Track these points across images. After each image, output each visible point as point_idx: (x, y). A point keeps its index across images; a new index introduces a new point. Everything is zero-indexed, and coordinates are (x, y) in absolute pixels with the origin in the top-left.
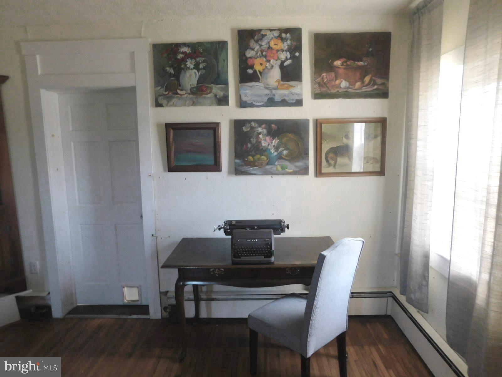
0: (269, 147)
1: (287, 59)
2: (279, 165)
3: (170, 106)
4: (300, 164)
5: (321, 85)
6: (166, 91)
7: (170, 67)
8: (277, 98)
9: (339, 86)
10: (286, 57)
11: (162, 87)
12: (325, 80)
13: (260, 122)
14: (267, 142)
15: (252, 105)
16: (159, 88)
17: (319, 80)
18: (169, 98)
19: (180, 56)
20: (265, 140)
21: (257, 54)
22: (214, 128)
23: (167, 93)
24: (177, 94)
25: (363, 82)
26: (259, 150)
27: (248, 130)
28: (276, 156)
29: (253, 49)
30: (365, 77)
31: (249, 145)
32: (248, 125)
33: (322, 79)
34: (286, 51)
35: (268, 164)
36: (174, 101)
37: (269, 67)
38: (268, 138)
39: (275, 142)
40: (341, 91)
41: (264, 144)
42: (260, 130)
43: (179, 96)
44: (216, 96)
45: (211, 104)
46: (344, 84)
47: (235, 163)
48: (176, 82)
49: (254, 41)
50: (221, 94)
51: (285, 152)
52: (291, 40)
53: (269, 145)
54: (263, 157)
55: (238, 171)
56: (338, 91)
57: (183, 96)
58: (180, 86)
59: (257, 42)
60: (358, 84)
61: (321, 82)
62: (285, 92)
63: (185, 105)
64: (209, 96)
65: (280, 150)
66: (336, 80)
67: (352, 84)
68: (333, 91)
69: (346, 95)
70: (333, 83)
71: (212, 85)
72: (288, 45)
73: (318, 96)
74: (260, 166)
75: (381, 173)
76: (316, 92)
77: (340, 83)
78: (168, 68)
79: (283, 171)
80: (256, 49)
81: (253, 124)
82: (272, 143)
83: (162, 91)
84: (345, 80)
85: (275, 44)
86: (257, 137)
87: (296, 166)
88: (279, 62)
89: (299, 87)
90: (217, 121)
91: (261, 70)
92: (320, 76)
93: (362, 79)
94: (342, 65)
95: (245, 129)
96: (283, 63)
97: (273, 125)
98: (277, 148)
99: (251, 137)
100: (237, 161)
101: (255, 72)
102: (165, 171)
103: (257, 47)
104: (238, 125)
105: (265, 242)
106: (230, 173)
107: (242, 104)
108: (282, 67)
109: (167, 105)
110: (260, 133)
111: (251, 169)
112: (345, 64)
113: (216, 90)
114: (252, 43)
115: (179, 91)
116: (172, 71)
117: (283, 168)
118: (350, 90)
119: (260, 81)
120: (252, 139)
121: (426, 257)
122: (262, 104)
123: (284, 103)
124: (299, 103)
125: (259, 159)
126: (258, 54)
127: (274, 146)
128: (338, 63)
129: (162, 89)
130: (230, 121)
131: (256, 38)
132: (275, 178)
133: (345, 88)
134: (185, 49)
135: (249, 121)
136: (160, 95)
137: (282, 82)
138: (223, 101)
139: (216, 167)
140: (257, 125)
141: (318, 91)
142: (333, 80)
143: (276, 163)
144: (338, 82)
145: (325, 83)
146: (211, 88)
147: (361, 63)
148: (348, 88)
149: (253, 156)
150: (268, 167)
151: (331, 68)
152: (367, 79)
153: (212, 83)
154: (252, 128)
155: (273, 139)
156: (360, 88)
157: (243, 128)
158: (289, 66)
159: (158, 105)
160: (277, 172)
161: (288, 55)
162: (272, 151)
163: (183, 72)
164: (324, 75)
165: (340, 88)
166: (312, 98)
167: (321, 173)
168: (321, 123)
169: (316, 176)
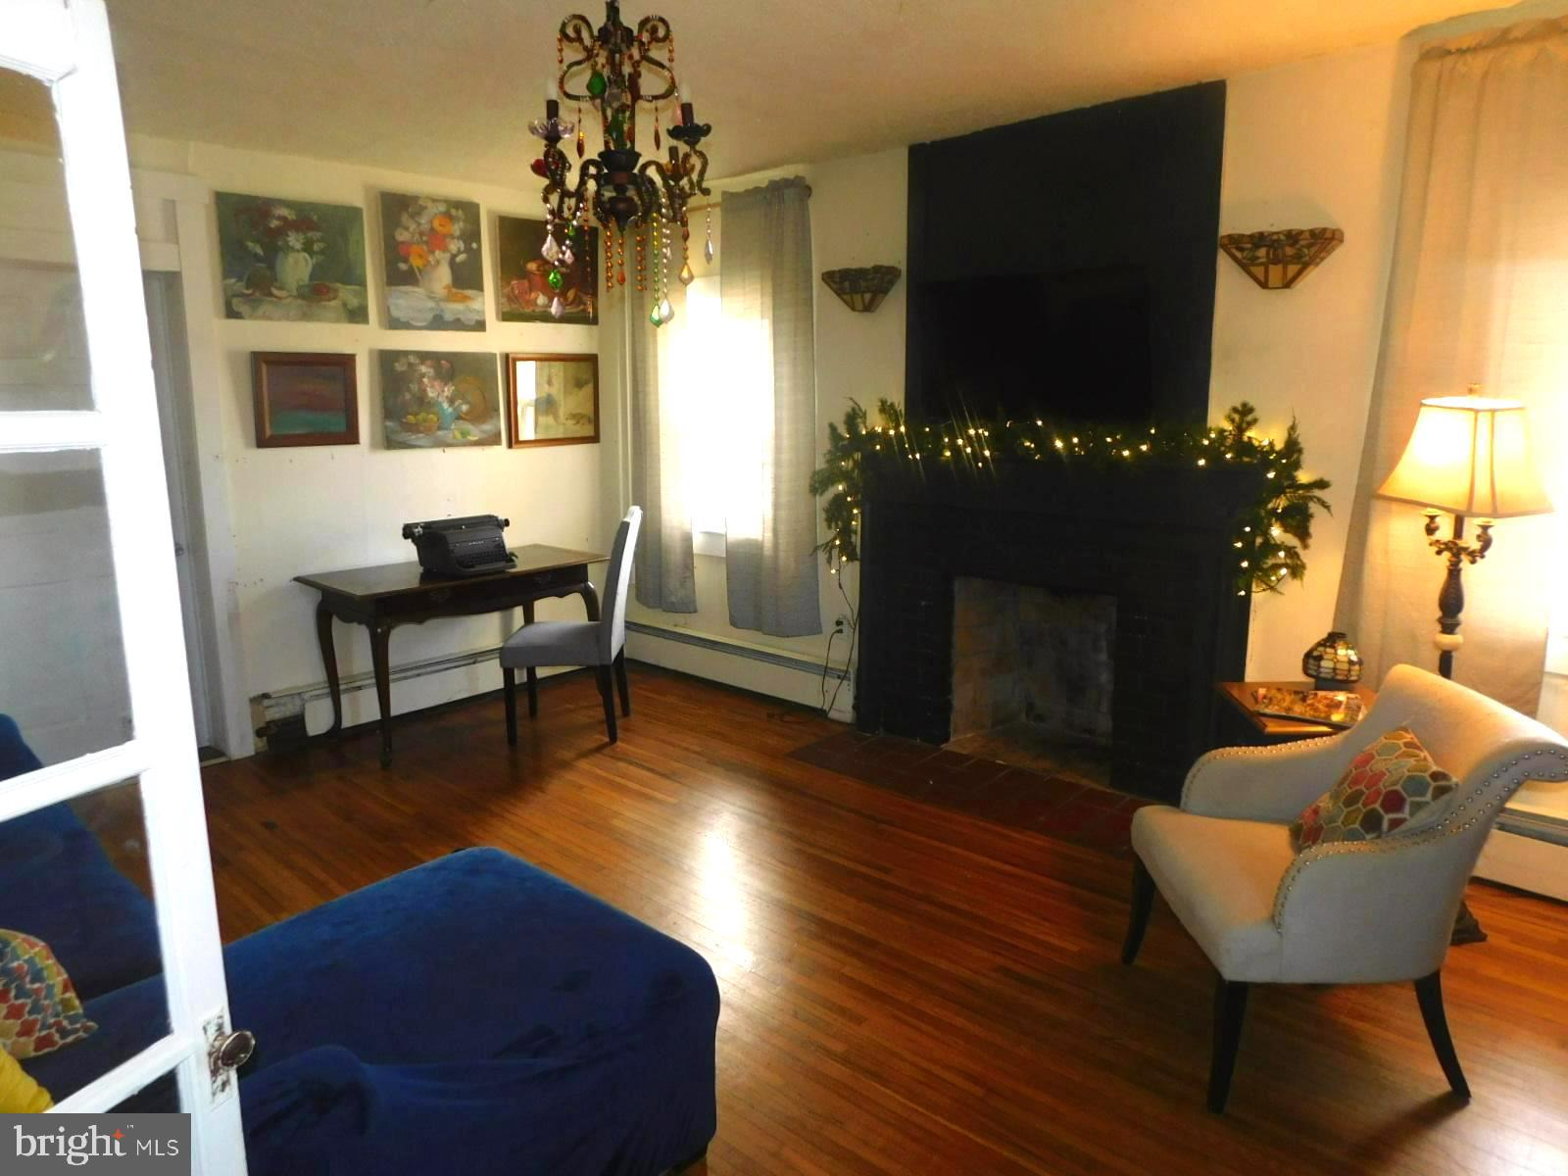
0: (440, 399)
1: (459, 252)
2: (457, 429)
3: (256, 318)
4: (487, 427)
5: (509, 299)
6: (247, 288)
7: (257, 241)
8: (448, 317)
9: (534, 303)
10: (459, 249)
11: (240, 279)
12: (517, 292)
13: (424, 356)
14: (439, 393)
15: (406, 326)
16: (233, 281)
17: (508, 290)
18: (253, 302)
19: (274, 223)
20: (432, 387)
21: (413, 237)
22: (341, 365)
23: (250, 292)
24: (271, 295)
25: (566, 299)
26: (422, 401)
27: (404, 368)
28: (451, 414)
29: (407, 229)
30: (568, 292)
31: (408, 396)
32: (403, 360)
33: (512, 289)
34: (458, 238)
35: (439, 428)
36: (265, 308)
37: (433, 263)
38: (437, 384)
39: (448, 390)
40: (537, 310)
41: (431, 393)
42: (423, 369)
43: (275, 299)
44: (345, 305)
45: (337, 320)
46: (541, 299)
47: (386, 427)
48: (268, 273)
49: (408, 214)
50: (354, 302)
51: (465, 408)
52: (465, 221)
53: (438, 396)
54: (431, 416)
55: (390, 441)
56: (533, 311)
57: (283, 301)
58: (276, 280)
59: (412, 216)
61: (511, 295)
62: (459, 307)
63: (288, 318)
64: (333, 303)
65: (457, 403)
66: (531, 291)
68: (528, 310)
69: (545, 317)
70: (527, 297)
71: (339, 285)
72: (461, 229)
73: (507, 316)
74: (428, 431)
75: (594, 439)
76: (505, 310)
77: (536, 298)
78: (250, 244)
79: (464, 440)
80: (411, 229)
81: (412, 359)
82: (443, 391)
83: (240, 287)
84: (543, 294)
85: (441, 225)
86: (421, 382)
87: (483, 432)
88: (447, 256)
89: (480, 299)
90: (347, 350)
91: (421, 267)
92: (509, 283)
93: (563, 295)
94: (538, 270)
95: (400, 367)
96: (454, 257)
97: (443, 362)
98: (451, 401)
99: (411, 381)
100: (389, 424)
101: (411, 268)
102: (248, 445)
103: (413, 227)
104: (386, 360)
106: (374, 446)
107: (394, 324)
108: (453, 264)
109: (252, 317)
110: (423, 375)
111: (413, 437)
112: (542, 269)
113: (346, 293)
114: (405, 218)
115: (275, 292)
116: (259, 251)
117: (464, 434)
119: (421, 284)
120: (411, 386)
121: (688, 540)
122: (424, 324)
123: (458, 325)
124: (480, 326)
125: (425, 421)
126: (416, 239)
127: (447, 397)
128: (533, 266)
129: (240, 284)
130: (371, 352)
131: (410, 210)
132: (449, 451)
133: (543, 307)
134: (284, 212)
135: (406, 353)
136: (238, 296)
137: (454, 290)
138: (358, 315)
139: (350, 437)
140: (417, 361)
141: (507, 308)
142: (526, 292)
143: (453, 427)
144: (533, 295)
145: (516, 297)
146: (336, 291)
148: (547, 306)
149: (416, 414)
150: (440, 433)
151: (523, 274)
152: (571, 294)
153: (338, 281)
154: (410, 365)
155: (446, 384)
157: (397, 364)
158: (463, 263)
159: (231, 313)
160: (454, 441)
161: (462, 245)
162: (445, 405)
163: (281, 255)
164: (514, 282)
165: (536, 305)
166: (498, 318)
167: (518, 442)
168: (515, 360)
169: (510, 446)
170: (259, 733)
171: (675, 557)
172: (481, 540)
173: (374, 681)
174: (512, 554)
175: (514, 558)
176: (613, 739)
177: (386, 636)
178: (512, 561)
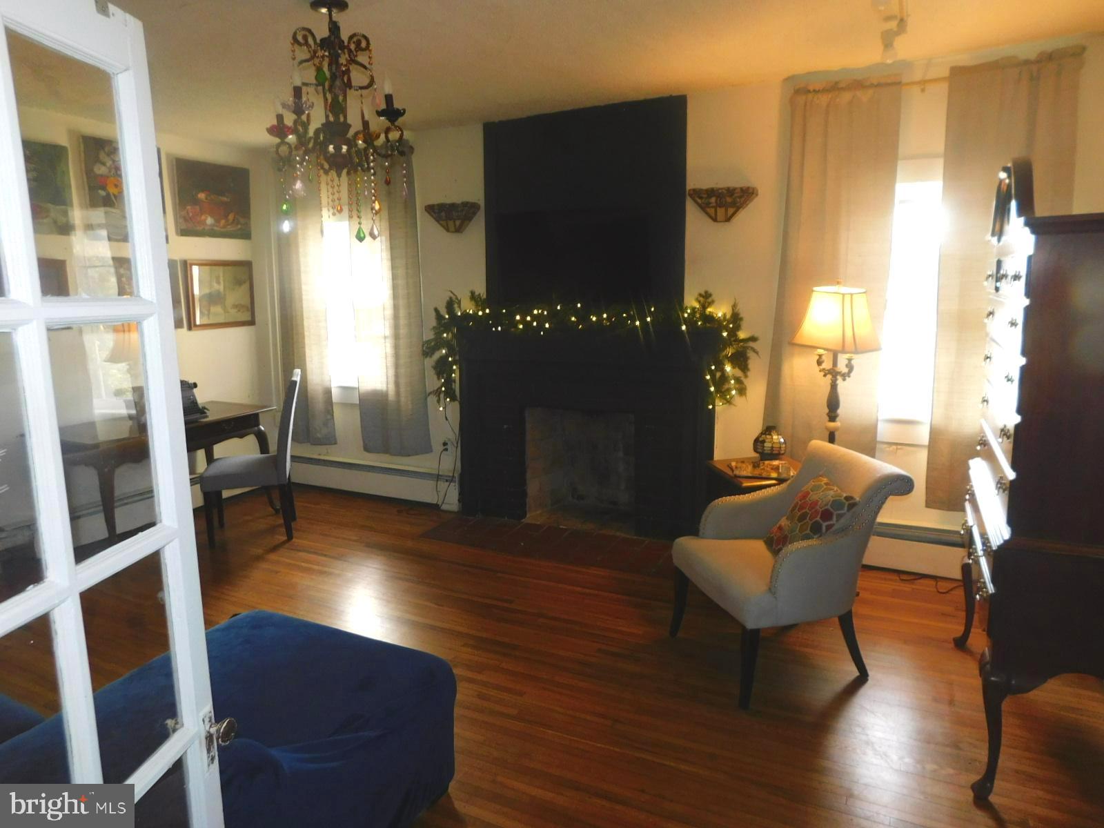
5: (186, 220)
9: (204, 222)
12: (191, 215)
13: (121, 261)
17: (184, 213)
21: (110, 172)
25: (227, 220)
29: (104, 164)
30: (228, 215)
33: (188, 213)
40: (207, 228)
44: (55, 221)
46: (210, 221)
49: (105, 152)
50: (62, 219)
56: (204, 229)
59: (107, 155)
60: (223, 222)
61: (187, 217)
64: (46, 220)
66: (202, 215)
67: (217, 221)
68: (199, 228)
69: (212, 234)
70: (198, 219)
71: (50, 206)
73: (183, 233)
75: (251, 323)
76: (182, 228)
77: (205, 220)
80: (108, 165)
84: (211, 216)
90: (61, 257)
91: (117, 194)
92: (184, 208)
93: (226, 217)
94: (206, 199)
101: (108, 195)
103: (109, 163)
112: (209, 198)
113: (56, 213)
114: (102, 156)
118: (215, 228)
119: (116, 207)
121: (328, 392)
122: (120, 237)
126: (112, 173)
128: (202, 196)
131: (106, 149)
133: (211, 225)
138: (65, 229)
141: (184, 227)
142: (198, 215)
144: (203, 217)
145: (190, 218)
146: (50, 210)
147: (225, 199)
148: (214, 225)
151: (195, 202)
152: (231, 217)
153: (49, 203)
156: (224, 227)
164: (189, 207)
165: (206, 224)
166: (177, 234)
167: (195, 325)
168: (191, 265)
169: (190, 328)
171: (319, 405)
173: (101, 508)
174: (204, 408)
175: (205, 411)
176: (290, 537)
177: (112, 472)
178: (205, 413)
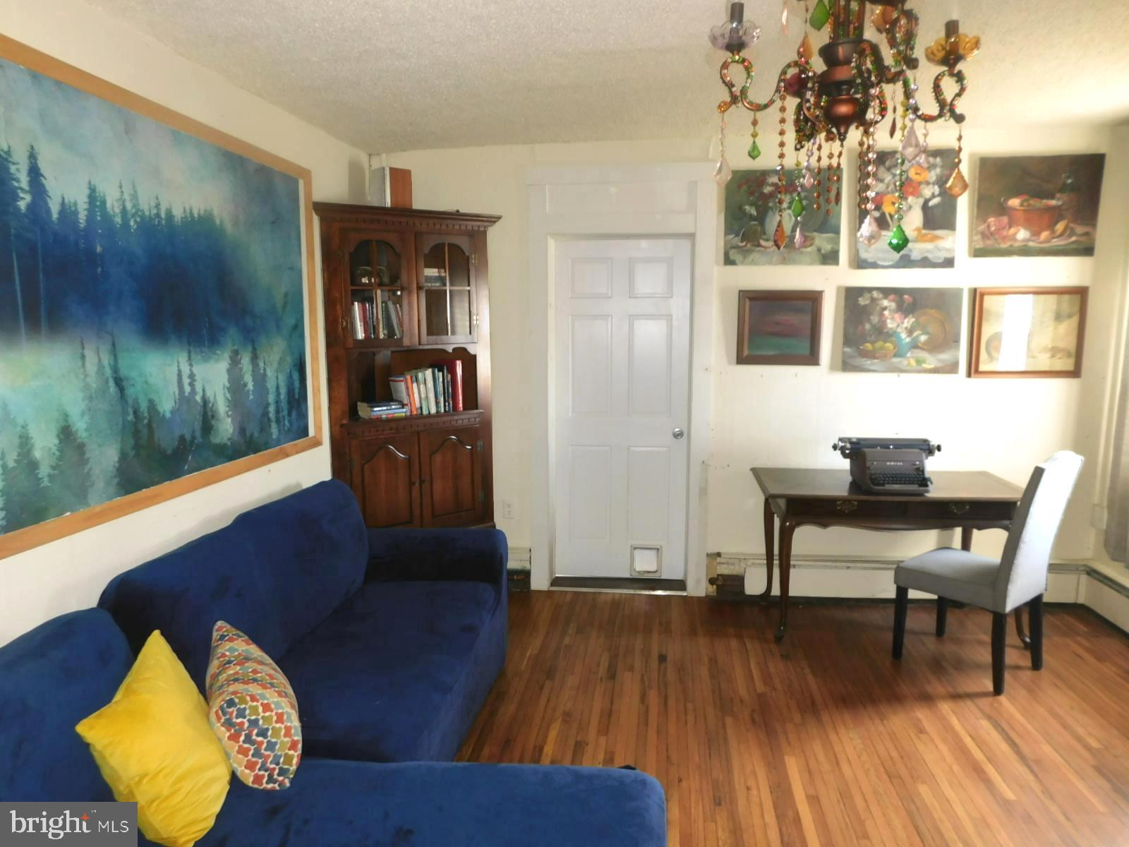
0: (899, 330)
1: (933, 196)
2: (913, 357)
3: (746, 264)
4: (945, 356)
5: (984, 236)
6: (742, 242)
7: (751, 205)
8: (915, 255)
9: (1013, 238)
10: (933, 194)
11: (737, 235)
12: (993, 228)
13: (886, 292)
14: (897, 323)
15: (874, 265)
16: (732, 236)
17: (982, 227)
18: (745, 252)
19: (767, 190)
20: (893, 319)
21: (888, 187)
22: (812, 300)
23: (744, 244)
24: (759, 245)
25: (1053, 232)
26: (881, 332)
27: (867, 302)
28: (907, 343)
29: (882, 181)
30: (1056, 223)
31: (868, 326)
32: (867, 295)
33: (989, 226)
34: (934, 184)
35: (896, 355)
36: (755, 256)
37: (905, 208)
38: (897, 316)
39: (909, 322)
40: (1016, 245)
41: (891, 325)
42: (885, 303)
43: (762, 249)
44: (819, 250)
45: (811, 264)
46: (1022, 234)
47: (844, 353)
48: (759, 229)
49: (885, 167)
50: (827, 247)
51: (923, 338)
52: (942, 167)
53: (898, 326)
54: (888, 345)
55: (845, 365)
56: (1011, 246)
57: (768, 250)
58: (765, 233)
59: (889, 169)
60: (1045, 235)
61: (987, 233)
62: (929, 246)
63: (770, 263)
64: (809, 249)
65: (915, 334)
66: (1010, 227)
67: (1036, 234)
68: (1004, 246)
69: (1025, 251)
70: (1005, 233)
71: (815, 234)
72: (937, 175)
73: (978, 253)
74: (884, 357)
75: (1075, 374)
76: (977, 246)
77: (1015, 234)
78: (747, 207)
79: (919, 368)
80: (886, 181)
81: (875, 294)
82: (903, 323)
83: (737, 241)
84: (1026, 228)
85: (917, 174)
86: (881, 315)
87: (940, 361)
88: (921, 201)
89: (951, 238)
90: (818, 288)
91: (893, 213)
92: (985, 221)
93: (1051, 226)
94: (1022, 205)
95: (863, 301)
96: (926, 202)
97: (906, 297)
98: (910, 332)
99: (872, 314)
100: (847, 350)
101: (883, 215)
102: (730, 363)
103: (888, 178)
104: (852, 295)
105: (915, 467)
106: (833, 368)
107: (859, 263)
108: (925, 207)
109: (742, 263)
110: (885, 309)
111: (869, 362)
112: (1025, 204)
113: (822, 241)
115: (762, 243)
116: (754, 212)
117: (919, 362)
118: (1031, 244)
120: (872, 317)
122: (890, 263)
123: (925, 263)
124: (949, 263)
125: (882, 348)
126: (890, 189)
127: (906, 328)
128: (1014, 202)
129: (736, 238)
130: (839, 288)
131: (887, 164)
132: (903, 375)
133: (1024, 241)
134: (774, 179)
135: (870, 290)
136: (733, 247)
137: (924, 231)
138: (830, 258)
139: (812, 358)
140: (881, 296)
141: (980, 245)
142: (1004, 228)
143: (909, 355)
144: (1012, 231)
145: (992, 234)
146: (813, 239)
147: (1053, 202)
148: (1029, 240)
149: (873, 343)
150: (895, 360)
151: (1003, 210)
152: (1060, 227)
153: (815, 231)
154: (873, 300)
155: (906, 317)
156: (1047, 241)
157: (860, 299)
158: (936, 206)
159: (728, 261)
160: (908, 368)
161: (937, 190)
162: (903, 335)
163: (770, 212)
164: (991, 220)
165: (1016, 240)
166: (969, 255)
167: (977, 371)
168: (982, 295)
169: (969, 375)
170: (712, 581)
172: (900, 461)
174: (929, 479)
175: (929, 483)
176: (998, 689)
178: (927, 486)
